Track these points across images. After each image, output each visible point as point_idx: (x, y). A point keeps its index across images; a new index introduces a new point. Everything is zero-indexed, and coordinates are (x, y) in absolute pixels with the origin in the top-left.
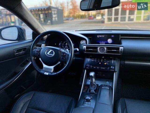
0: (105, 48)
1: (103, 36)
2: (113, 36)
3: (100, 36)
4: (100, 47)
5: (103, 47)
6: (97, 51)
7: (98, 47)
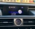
0: (22, 20)
1: (14, 7)
2: (22, 7)
3: (12, 7)
4: (16, 19)
5: (19, 19)
6: (13, 24)
7: (14, 19)
